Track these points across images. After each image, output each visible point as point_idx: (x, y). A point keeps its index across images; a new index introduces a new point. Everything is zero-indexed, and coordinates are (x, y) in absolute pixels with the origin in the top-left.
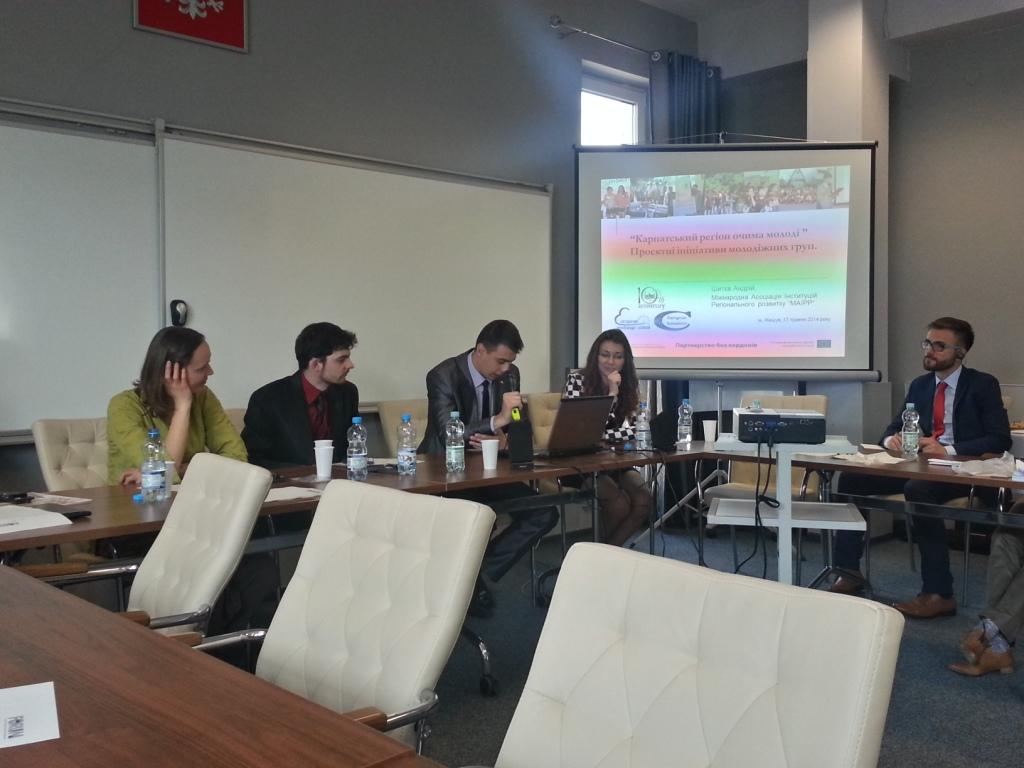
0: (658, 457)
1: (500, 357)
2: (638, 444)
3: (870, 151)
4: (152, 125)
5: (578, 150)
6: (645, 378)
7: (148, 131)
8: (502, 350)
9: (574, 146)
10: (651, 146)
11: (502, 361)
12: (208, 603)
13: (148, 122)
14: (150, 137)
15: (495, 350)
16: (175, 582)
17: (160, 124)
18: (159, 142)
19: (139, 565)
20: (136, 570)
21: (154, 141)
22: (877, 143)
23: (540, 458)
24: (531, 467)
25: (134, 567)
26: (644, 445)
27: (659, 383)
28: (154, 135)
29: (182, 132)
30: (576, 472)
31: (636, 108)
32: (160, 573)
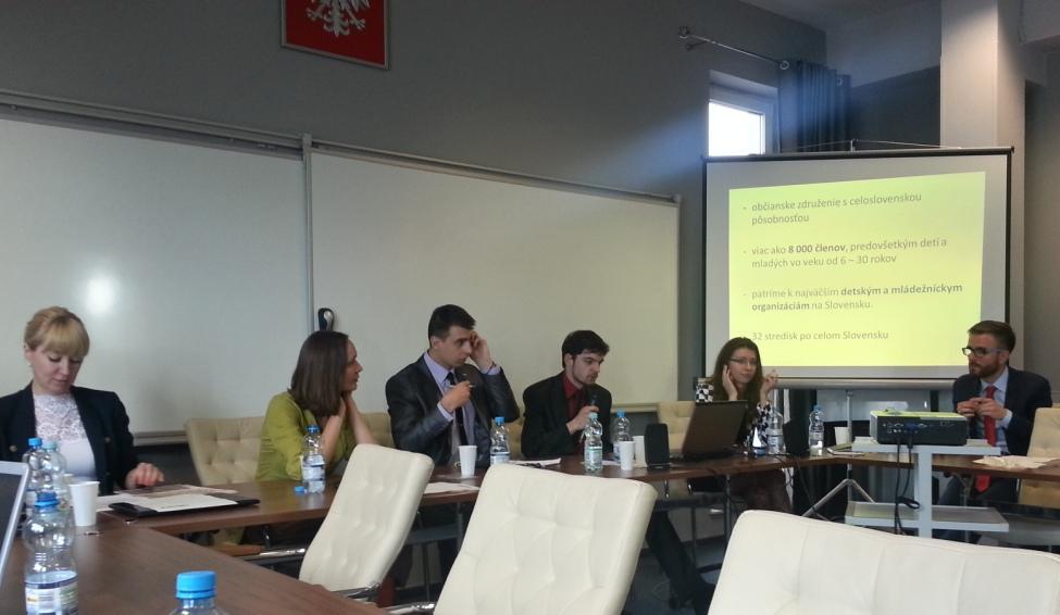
0: (792, 462)
3: (1005, 157)
4: (300, 141)
5: (706, 161)
7: (297, 147)
9: (702, 157)
10: (779, 154)
12: (377, 580)
13: (297, 137)
14: (298, 151)
17: (307, 139)
18: (306, 156)
19: (307, 549)
20: (305, 553)
21: (302, 155)
22: (1013, 149)
27: (786, 392)
28: (301, 149)
29: (327, 147)
31: (763, 118)
32: (327, 555)
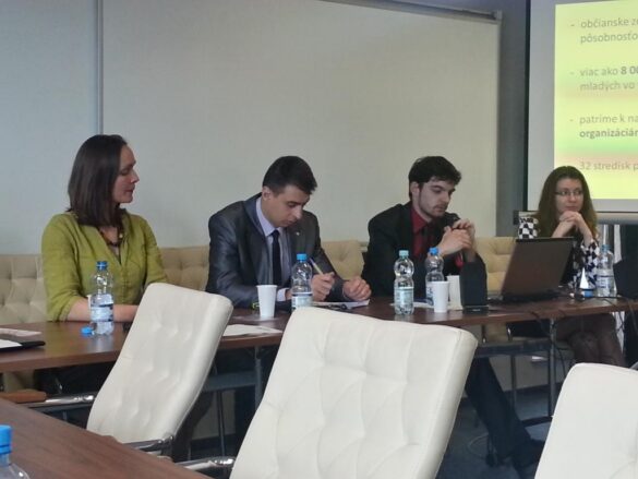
0: (624, 304)
1: (289, 200)
2: (599, 290)
6: (603, 223)
8: (291, 191)
11: (293, 204)
12: (172, 432)
15: (282, 192)
16: (135, 411)
19: (95, 396)
20: (93, 401)
23: (493, 302)
24: (484, 311)
25: (90, 398)
26: (606, 292)
27: (617, 229)
30: (534, 318)
32: (118, 403)
